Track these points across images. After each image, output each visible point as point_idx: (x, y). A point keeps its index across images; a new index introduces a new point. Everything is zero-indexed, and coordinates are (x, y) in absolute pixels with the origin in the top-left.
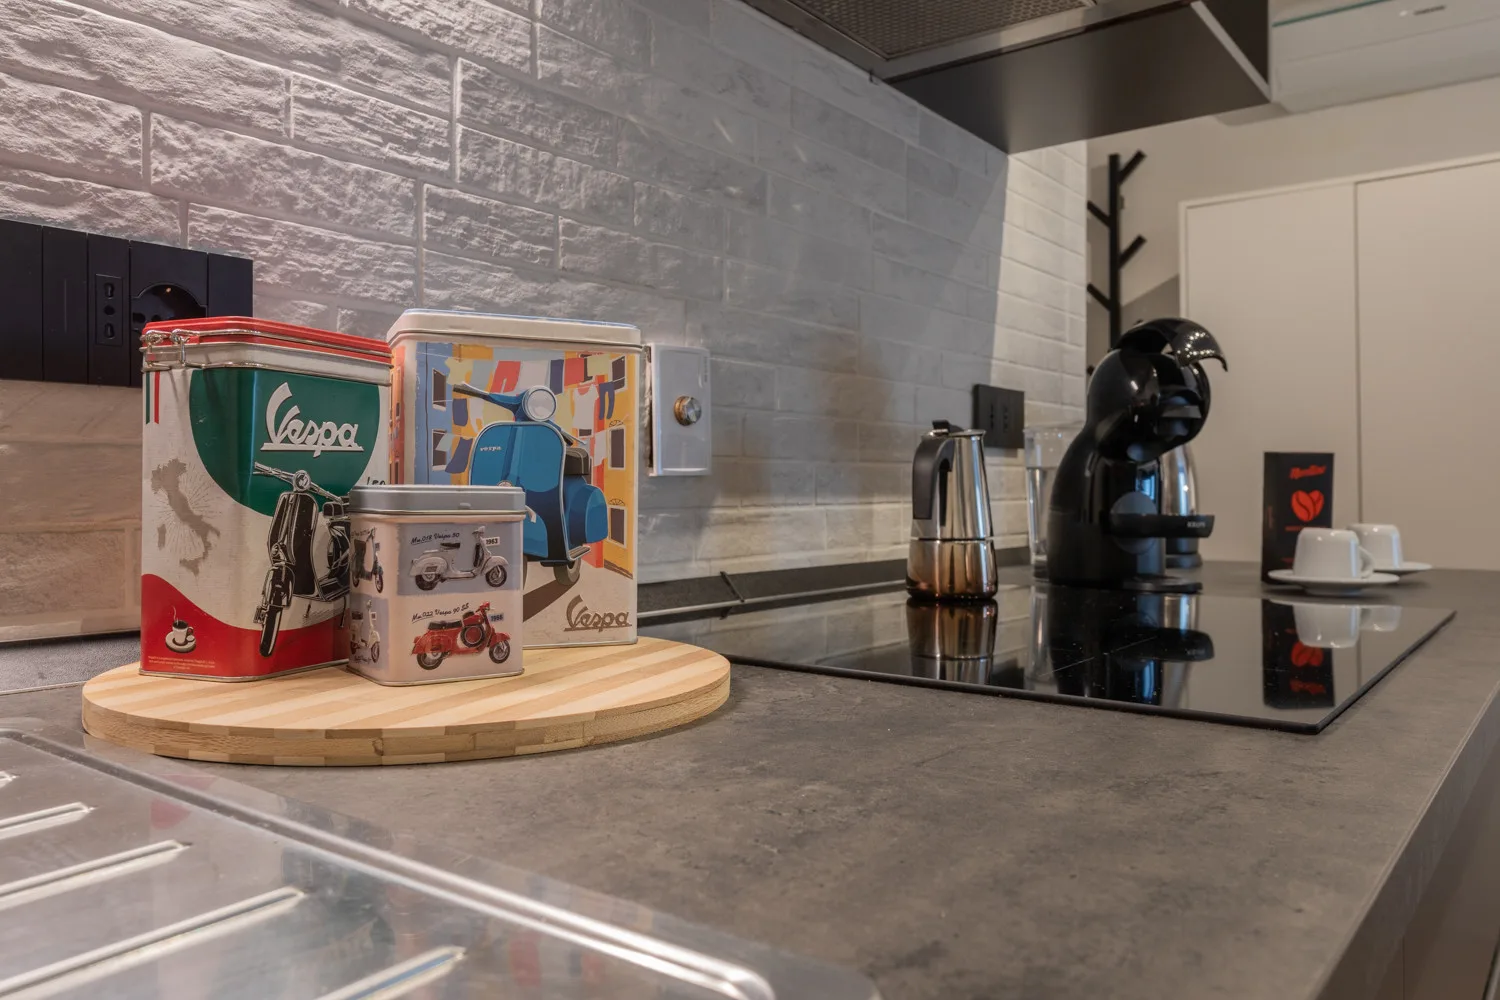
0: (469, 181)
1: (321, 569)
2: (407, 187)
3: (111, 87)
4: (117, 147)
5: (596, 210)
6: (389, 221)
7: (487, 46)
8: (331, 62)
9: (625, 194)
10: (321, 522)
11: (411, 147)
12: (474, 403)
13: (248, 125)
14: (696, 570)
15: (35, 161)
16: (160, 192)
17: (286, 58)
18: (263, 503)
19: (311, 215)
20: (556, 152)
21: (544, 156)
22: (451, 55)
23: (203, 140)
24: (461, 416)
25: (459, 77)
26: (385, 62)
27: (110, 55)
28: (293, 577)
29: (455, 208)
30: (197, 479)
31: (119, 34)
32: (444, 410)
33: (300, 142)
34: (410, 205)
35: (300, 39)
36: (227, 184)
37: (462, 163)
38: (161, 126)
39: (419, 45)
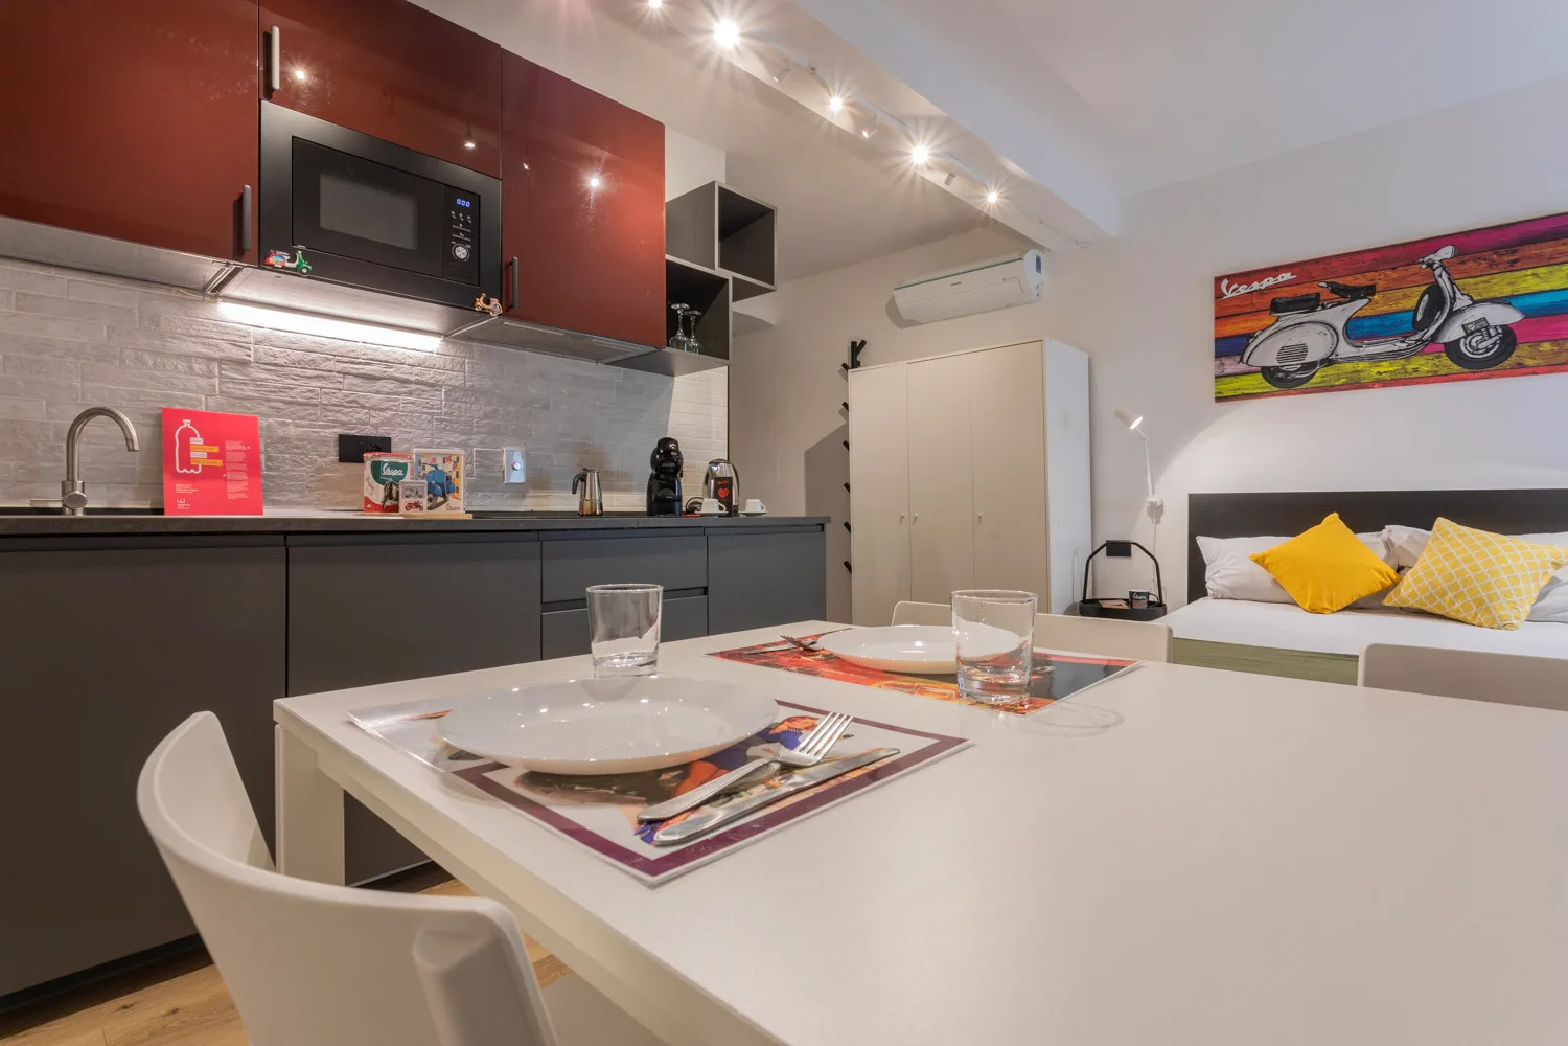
0: (446, 414)
1: (394, 495)
2: (429, 418)
3: (363, 407)
4: (364, 418)
5: (485, 416)
6: (424, 426)
7: (453, 382)
8: (410, 393)
9: (495, 412)
10: (394, 488)
11: (430, 408)
12: (427, 467)
13: (391, 409)
14: (522, 509)
15: (350, 423)
16: (372, 426)
17: (399, 394)
18: (382, 482)
19: (405, 427)
20: (472, 404)
21: (469, 405)
22: (441, 386)
23: (381, 414)
24: (424, 468)
25: (443, 390)
26: (423, 391)
27: (361, 401)
28: (389, 496)
29: (442, 421)
30: (372, 478)
31: (363, 396)
32: (421, 467)
33: (403, 411)
34: (430, 422)
35: (403, 390)
36: (387, 422)
37: (444, 410)
38: (373, 413)
39: (432, 385)
